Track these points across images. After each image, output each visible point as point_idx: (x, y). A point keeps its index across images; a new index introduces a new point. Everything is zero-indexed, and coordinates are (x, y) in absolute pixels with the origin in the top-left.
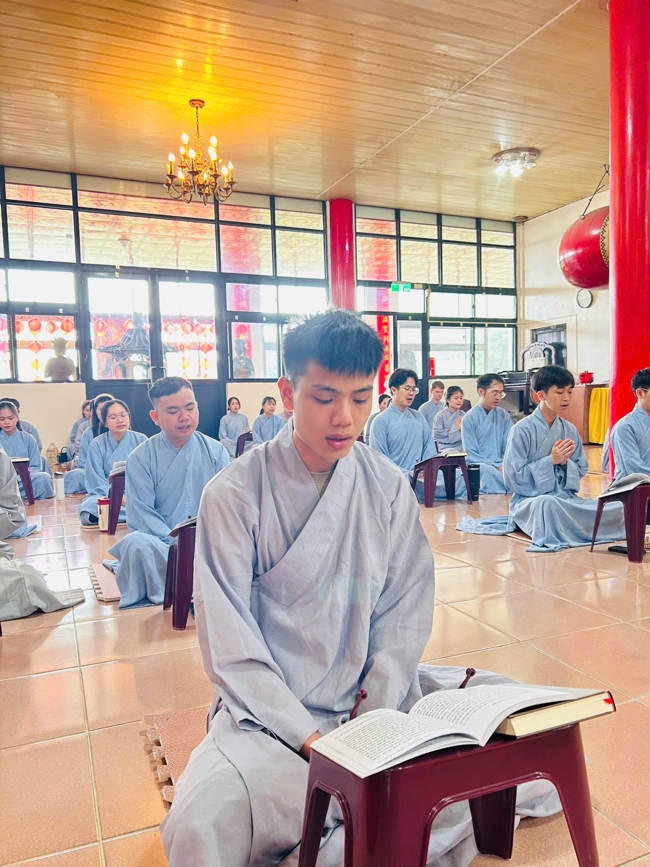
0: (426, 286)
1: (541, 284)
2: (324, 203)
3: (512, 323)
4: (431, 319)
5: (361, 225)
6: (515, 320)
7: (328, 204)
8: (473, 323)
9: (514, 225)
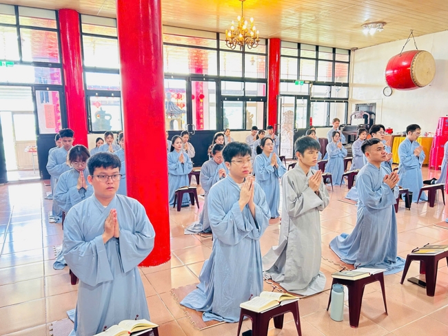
0: (310, 82)
1: (363, 82)
2: (267, 40)
3: (346, 100)
4: (312, 98)
5: (283, 51)
6: (347, 99)
7: (269, 40)
8: (330, 100)
9: (350, 51)
